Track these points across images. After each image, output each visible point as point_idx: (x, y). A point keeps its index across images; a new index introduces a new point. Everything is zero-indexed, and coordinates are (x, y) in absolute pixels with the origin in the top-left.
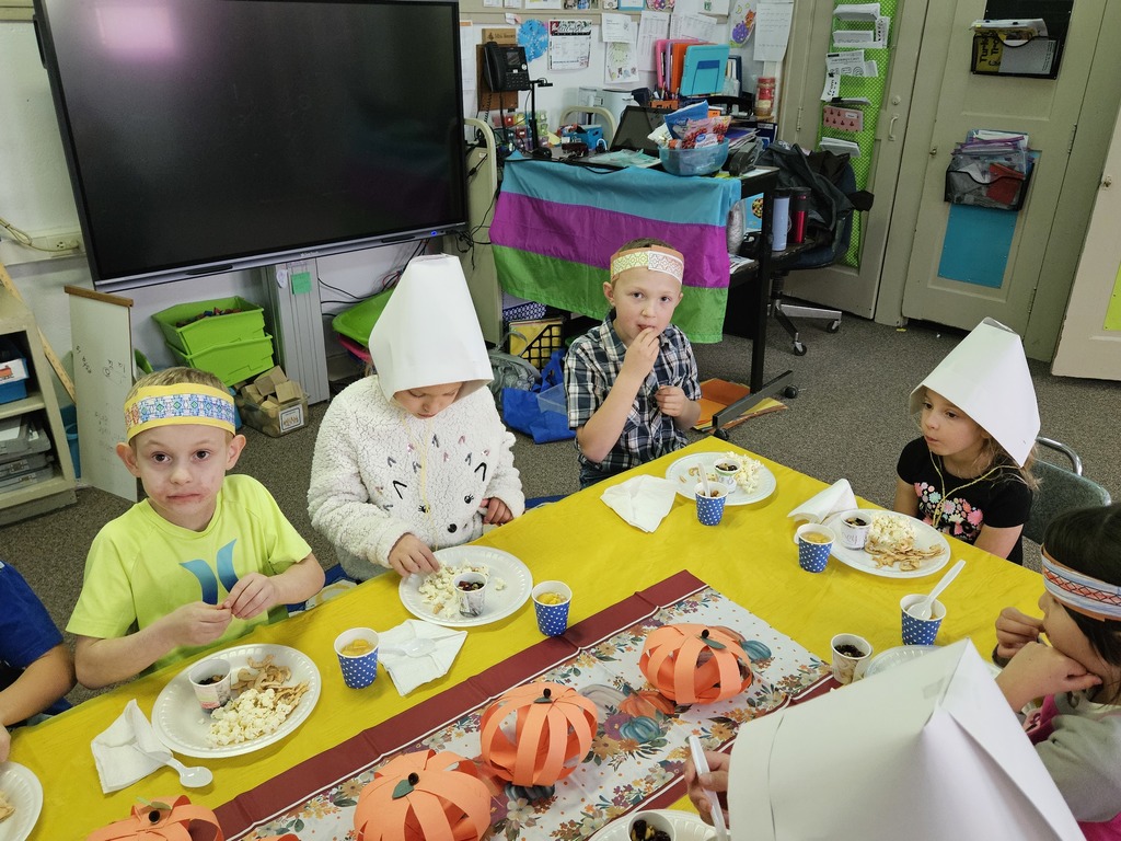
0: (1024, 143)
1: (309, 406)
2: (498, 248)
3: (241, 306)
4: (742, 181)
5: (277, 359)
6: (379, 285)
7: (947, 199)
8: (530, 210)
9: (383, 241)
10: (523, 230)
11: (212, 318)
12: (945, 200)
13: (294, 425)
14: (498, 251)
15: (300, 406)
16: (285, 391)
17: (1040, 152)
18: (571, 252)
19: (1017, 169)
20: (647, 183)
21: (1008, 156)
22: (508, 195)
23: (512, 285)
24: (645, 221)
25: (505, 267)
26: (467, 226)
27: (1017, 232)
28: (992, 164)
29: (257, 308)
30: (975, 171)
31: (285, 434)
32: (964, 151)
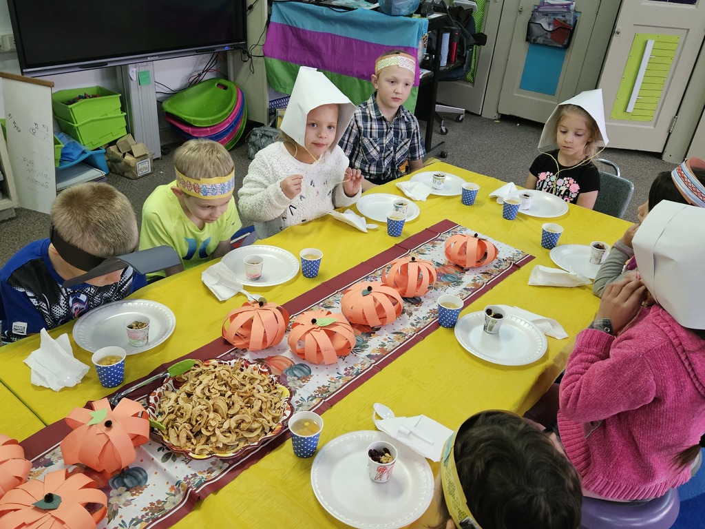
0: (572, 7)
1: (154, 160)
2: (269, 60)
3: (102, 93)
4: (429, 20)
5: (130, 129)
6: (185, 82)
7: (527, 40)
8: (290, 35)
9: (196, 51)
10: (286, 47)
11: (85, 100)
12: (527, 41)
13: (145, 172)
14: (269, 62)
15: (149, 160)
16: (138, 150)
17: (581, 12)
18: (319, 63)
19: (568, 22)
20: (371, 19)
21: (564, 14)
22: (276, 24)
23: (278, 84)
24: (368, 44)
25: (273, 71)
26: (246, 45)
27: (566, 61)
28: (555, 19)
29: (116, 94)
30: (544, 23)
31: (140, 178)
32: (540, 10)
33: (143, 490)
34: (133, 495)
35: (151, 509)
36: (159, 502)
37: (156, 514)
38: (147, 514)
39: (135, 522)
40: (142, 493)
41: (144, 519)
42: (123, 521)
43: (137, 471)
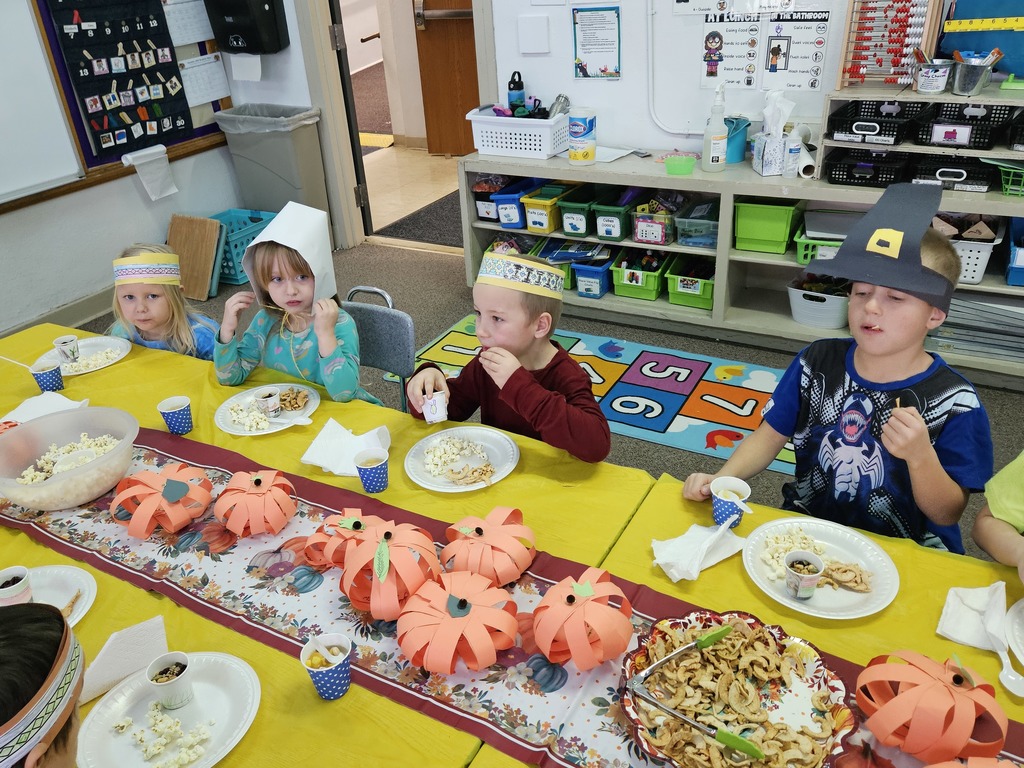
33: (537, 693)
34: (525, 686)
35: (511, 713)
36: (524, 718)
37: (504, 722)
38: (501, 712)
39: (487, 704)
40: (531, 694)
41: (492, 711)
42: (486, 693)
43: (562, 677)
